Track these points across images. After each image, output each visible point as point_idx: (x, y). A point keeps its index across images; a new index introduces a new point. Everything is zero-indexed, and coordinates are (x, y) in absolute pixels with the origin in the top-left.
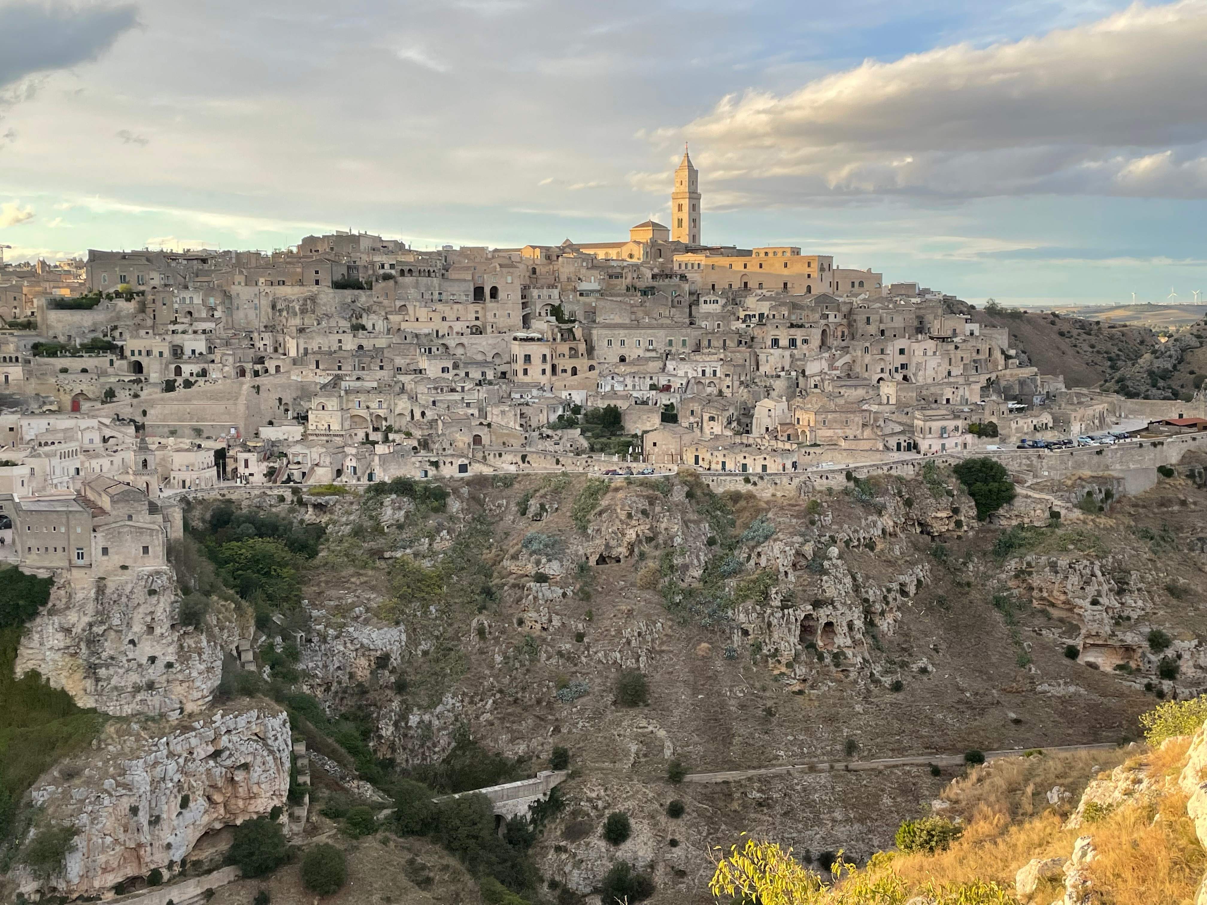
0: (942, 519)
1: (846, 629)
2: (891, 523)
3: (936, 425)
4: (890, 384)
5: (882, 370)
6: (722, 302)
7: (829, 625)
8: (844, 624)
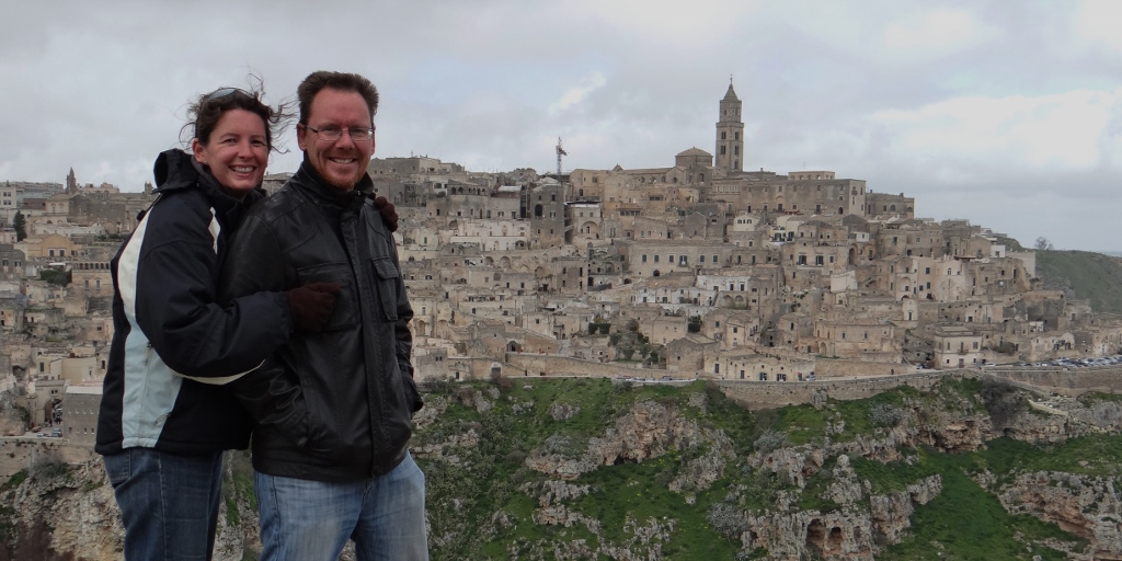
0: (956, 432)
1: (852, 534)
2: (904, 434)
3: (955, 342)
4: (913, 301)
5: (907, 289)
6: (755, 221)
7: (837, 530)
8: (851, 530)
